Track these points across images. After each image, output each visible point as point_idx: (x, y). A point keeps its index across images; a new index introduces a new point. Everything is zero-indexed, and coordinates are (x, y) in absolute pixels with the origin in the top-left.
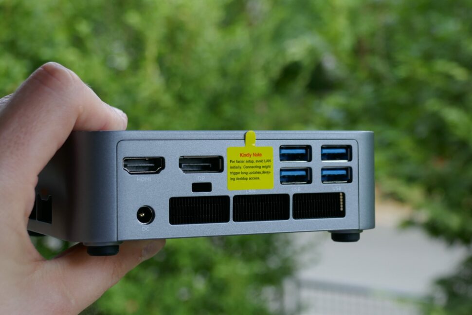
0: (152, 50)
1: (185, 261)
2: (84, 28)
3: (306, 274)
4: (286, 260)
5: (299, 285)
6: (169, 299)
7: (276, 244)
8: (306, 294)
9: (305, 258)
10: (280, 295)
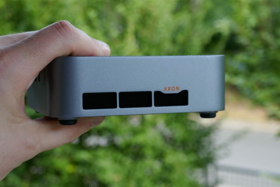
0: (131, 27)
1: (149, 152)
2: (92, 14)
3: (222, 162)
4: (209, 153)
5: (217, 168)
6: (139, 174)
7: (204, 144)
8: (221, 174)
9: (220, 152)
10: (205, 174)
